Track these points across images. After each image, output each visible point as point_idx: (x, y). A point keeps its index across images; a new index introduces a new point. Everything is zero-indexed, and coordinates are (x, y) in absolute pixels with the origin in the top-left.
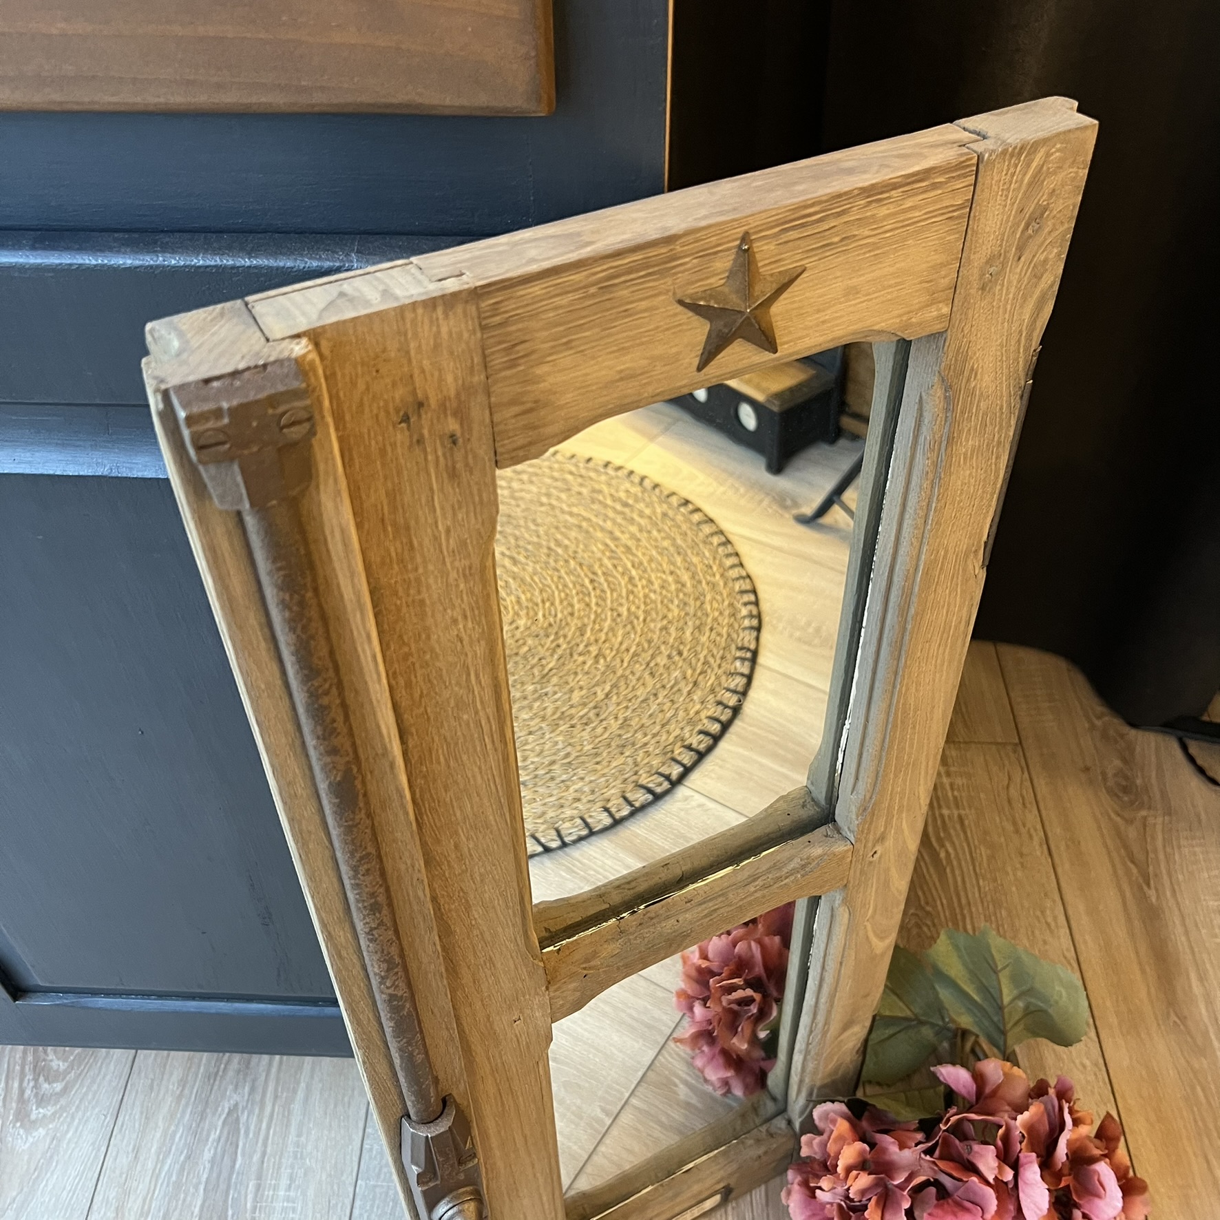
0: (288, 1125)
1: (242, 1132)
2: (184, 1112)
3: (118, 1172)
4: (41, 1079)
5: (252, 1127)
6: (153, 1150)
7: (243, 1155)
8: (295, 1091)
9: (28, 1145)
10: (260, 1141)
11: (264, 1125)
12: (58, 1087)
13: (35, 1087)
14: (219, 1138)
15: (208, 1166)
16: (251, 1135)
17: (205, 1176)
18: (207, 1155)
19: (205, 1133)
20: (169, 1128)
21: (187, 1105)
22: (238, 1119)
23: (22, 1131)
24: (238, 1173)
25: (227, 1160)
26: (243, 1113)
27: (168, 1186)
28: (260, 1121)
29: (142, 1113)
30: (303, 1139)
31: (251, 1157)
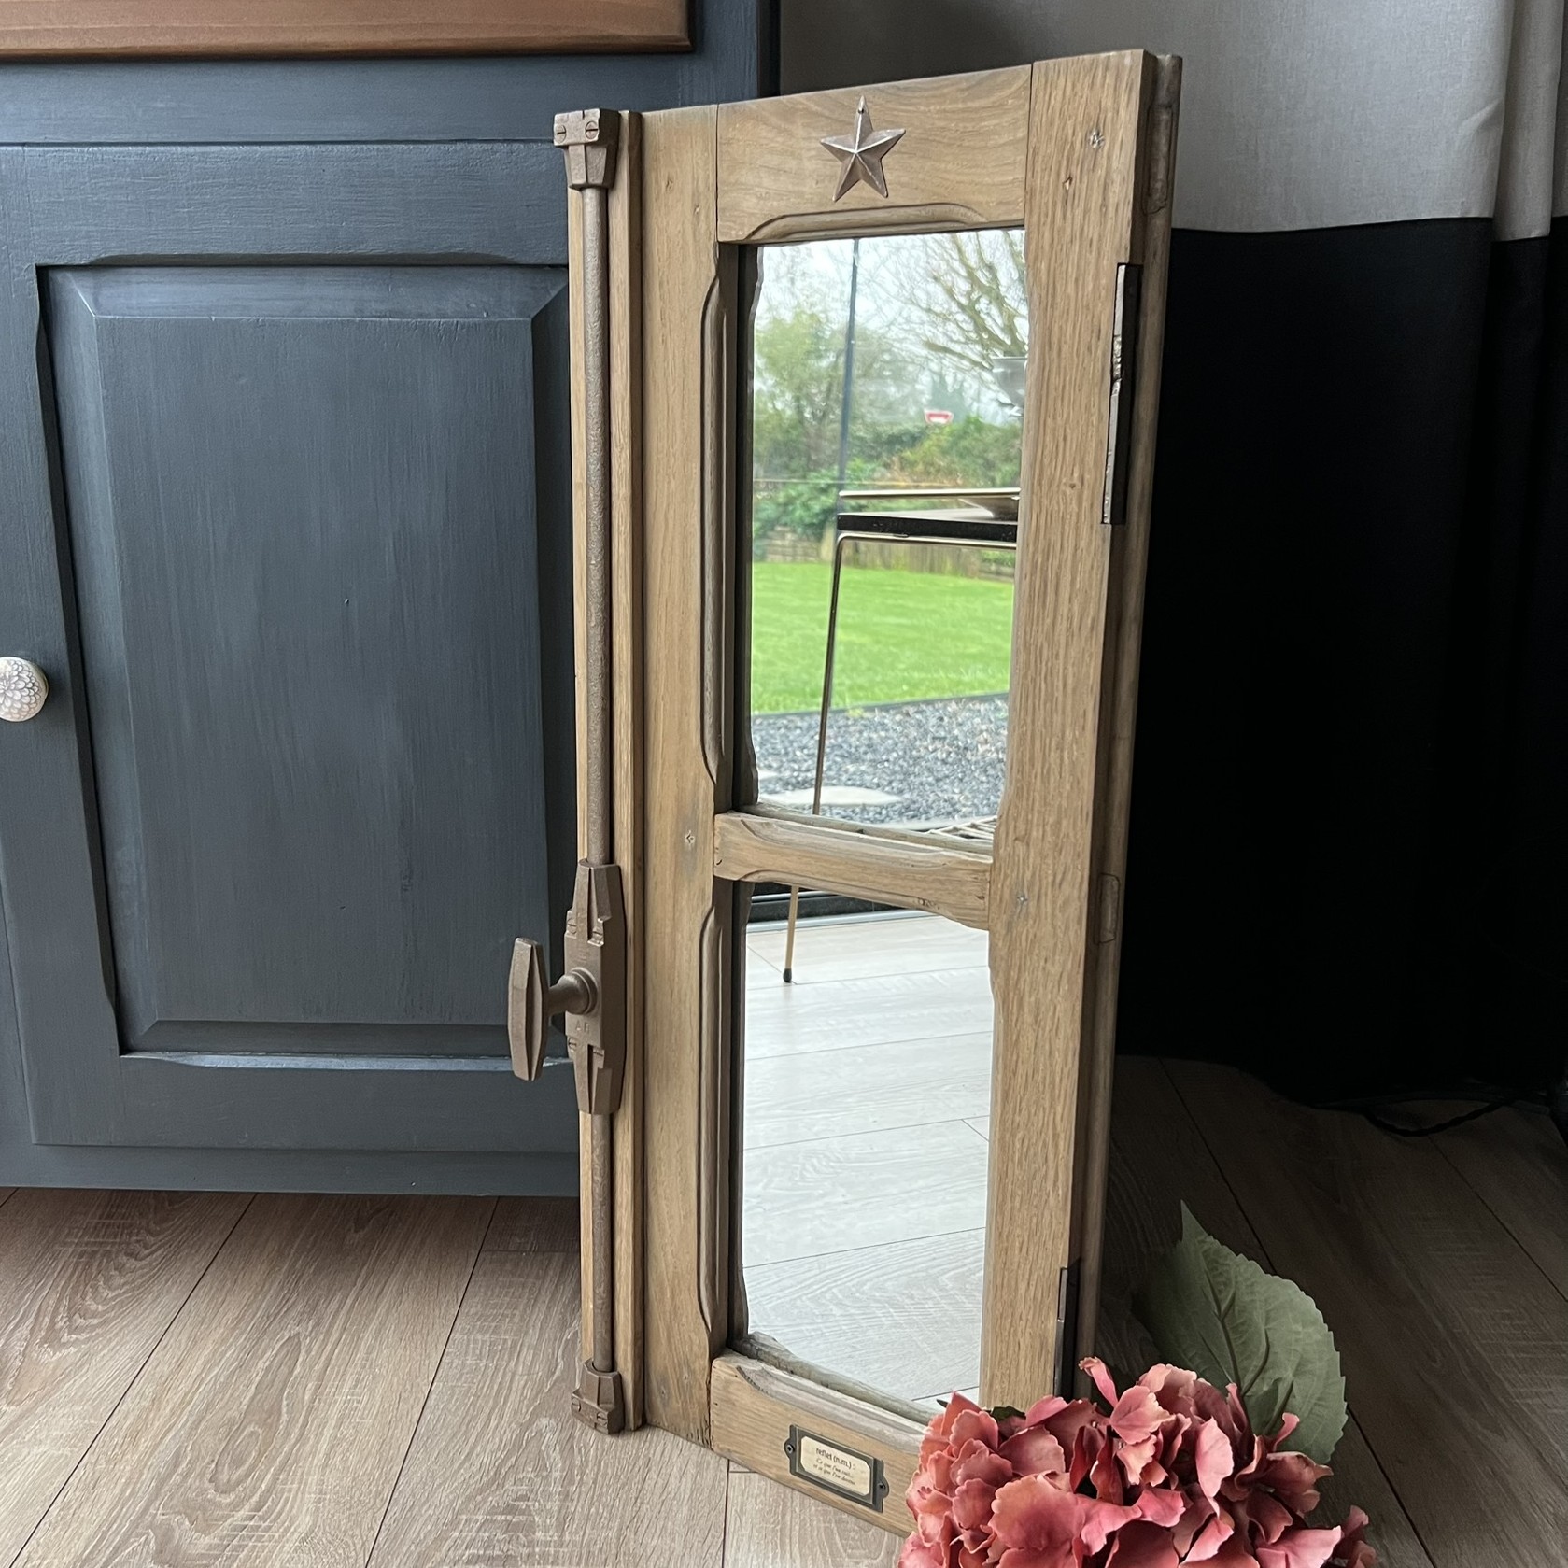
0: (357, 1346)
1: (303, 1351)
2: (237, 1338)
3: (157, 1376)
4: (77, 1315)
5: (316, 1348)
6: (200, 1362)
7: (303, 1364)
8: (366, 1326)
9: (55, 1358)
10: (323, 1358)
11: (328, 1348)
12: (95, 1321)
13: (69, 1320)
14: (276, 1355)
15: (261, 1374)
16: (313, 1353)
17: (258, 1379)
18: (261, 1365)
19: (260, 1352)
20: (218, 1349)
21: (242, 1333)
22: (299, 1343)
23: (49, 1350)
24: (296, 1377)
25: (284, 1369)
26: (306, 1337)
27: (215, 1383)
28: (325, 1343)
29: (189, 1338)
30: (374, 1355)
31: (311, 1368)
